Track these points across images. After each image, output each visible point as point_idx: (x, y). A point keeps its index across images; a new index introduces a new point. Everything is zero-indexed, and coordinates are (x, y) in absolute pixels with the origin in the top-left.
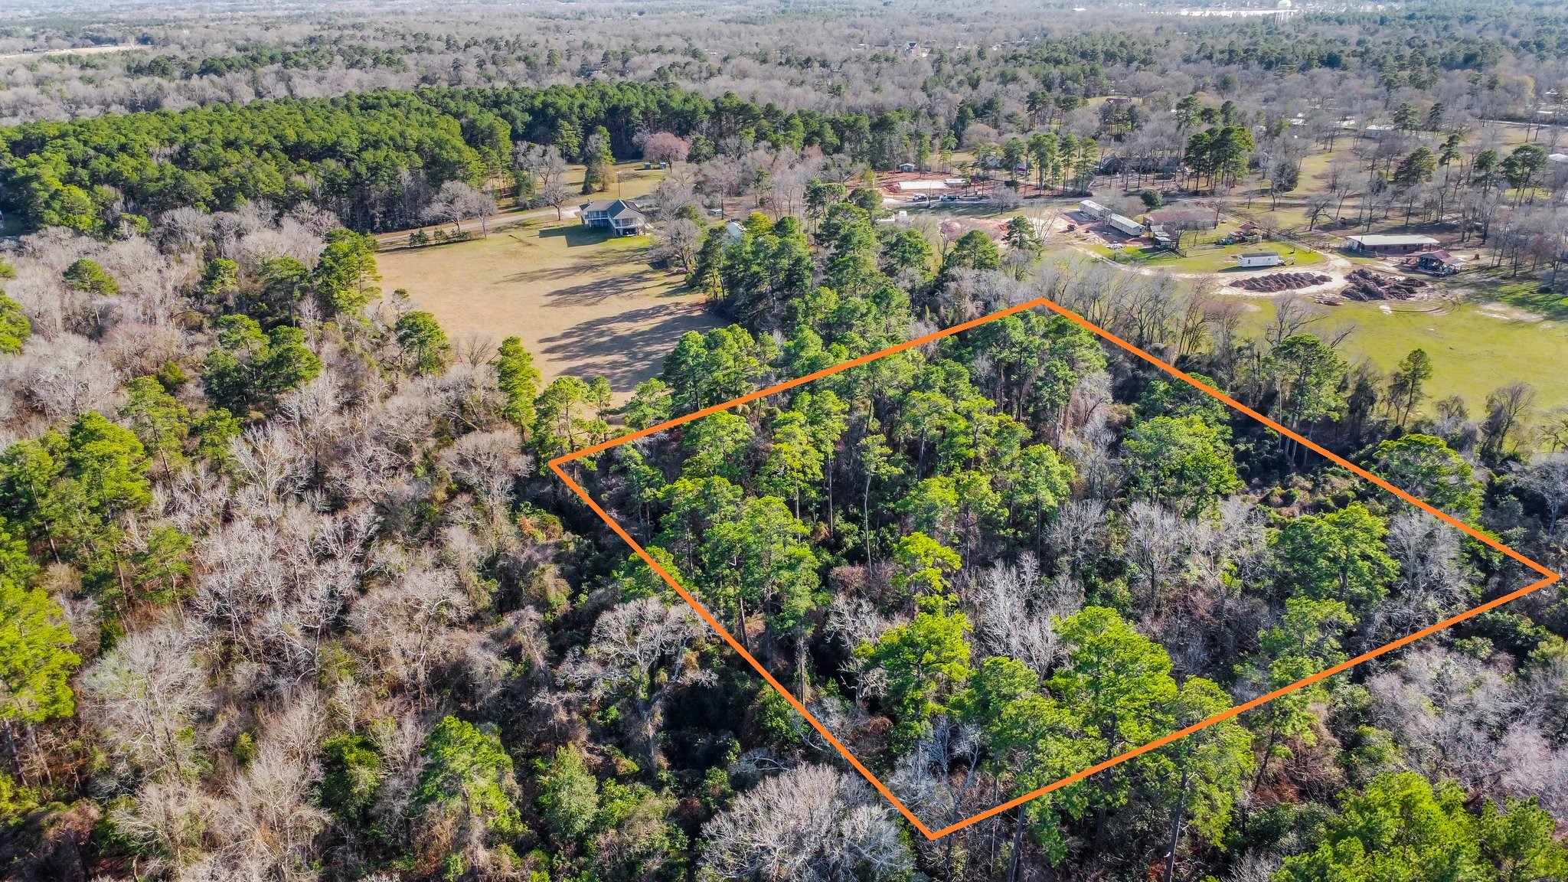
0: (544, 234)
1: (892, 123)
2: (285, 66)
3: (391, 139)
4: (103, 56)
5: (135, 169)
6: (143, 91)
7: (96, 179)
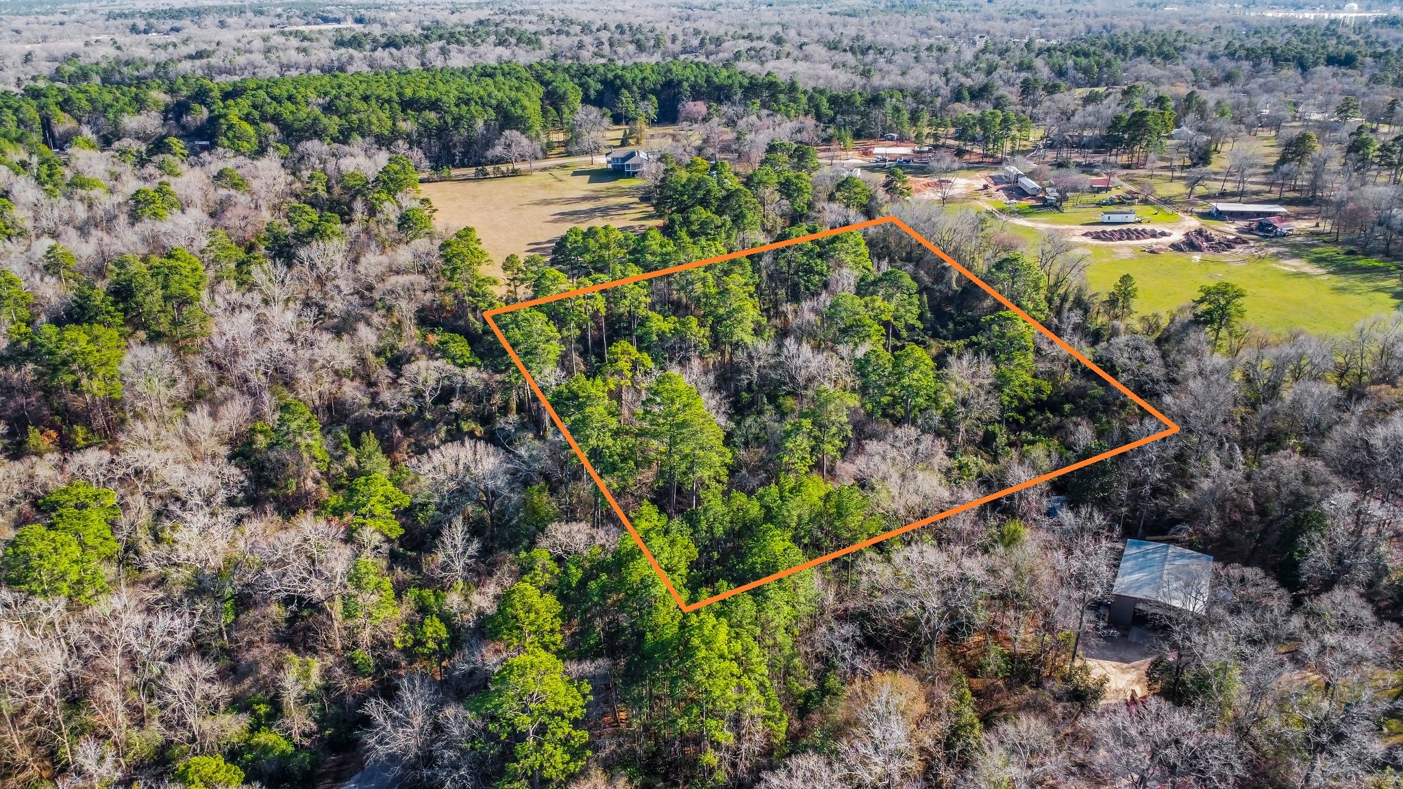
0: (575, 174)
1: (884, 100)
2: (448, 43)
3: (481, 98)
4: (320, 32)
5: (292, 112)
6: (338, 60)
7: (264, 118)
